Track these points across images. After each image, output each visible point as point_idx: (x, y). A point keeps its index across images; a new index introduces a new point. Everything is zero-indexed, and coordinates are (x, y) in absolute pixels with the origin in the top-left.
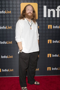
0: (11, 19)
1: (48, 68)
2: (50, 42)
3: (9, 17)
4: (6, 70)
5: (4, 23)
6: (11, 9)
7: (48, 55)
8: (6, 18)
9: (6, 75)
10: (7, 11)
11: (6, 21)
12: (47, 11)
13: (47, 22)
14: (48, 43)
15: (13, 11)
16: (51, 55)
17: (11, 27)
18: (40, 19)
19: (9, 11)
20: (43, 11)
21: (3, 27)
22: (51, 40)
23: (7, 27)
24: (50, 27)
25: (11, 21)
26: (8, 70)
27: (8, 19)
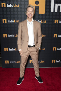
0: (19, 13)
1: (53, 60)
2: (55, 36)
3: (17, 11)
4: (13, 62)
5: (12, 16)
6: (19, 3)
7: (54, 48)
8: (14, 11)
9: (14, 66)
10: (15, 5)
11: (14, 14)
12: (55, 6)
13: (54, 17)
14: (54, 37)
15: (21, 5)
16: (56, 48)
17: (19, 21)
18: (48, 13)
19: (17, 4)
20: (50, 5)
21: (11, 21)
22: (57, 35)
23: (15, 21)
24: (56, 22)
25: (19, 15)
26: (15, 62)
27: (16, 13)
